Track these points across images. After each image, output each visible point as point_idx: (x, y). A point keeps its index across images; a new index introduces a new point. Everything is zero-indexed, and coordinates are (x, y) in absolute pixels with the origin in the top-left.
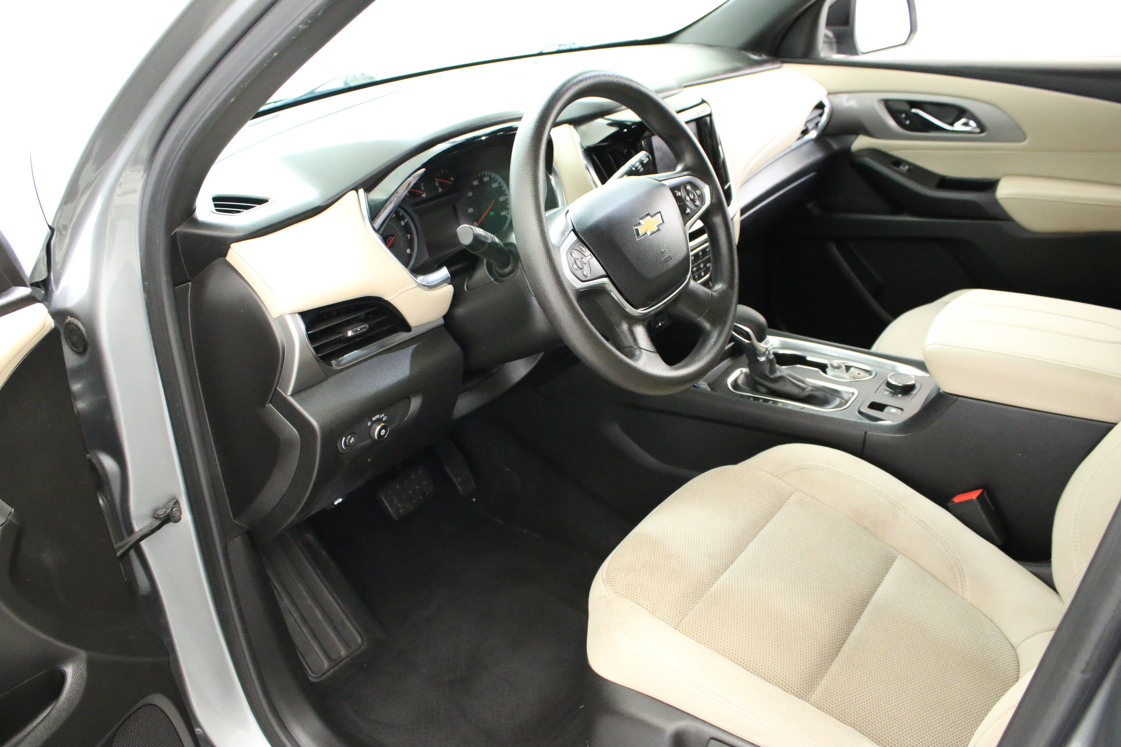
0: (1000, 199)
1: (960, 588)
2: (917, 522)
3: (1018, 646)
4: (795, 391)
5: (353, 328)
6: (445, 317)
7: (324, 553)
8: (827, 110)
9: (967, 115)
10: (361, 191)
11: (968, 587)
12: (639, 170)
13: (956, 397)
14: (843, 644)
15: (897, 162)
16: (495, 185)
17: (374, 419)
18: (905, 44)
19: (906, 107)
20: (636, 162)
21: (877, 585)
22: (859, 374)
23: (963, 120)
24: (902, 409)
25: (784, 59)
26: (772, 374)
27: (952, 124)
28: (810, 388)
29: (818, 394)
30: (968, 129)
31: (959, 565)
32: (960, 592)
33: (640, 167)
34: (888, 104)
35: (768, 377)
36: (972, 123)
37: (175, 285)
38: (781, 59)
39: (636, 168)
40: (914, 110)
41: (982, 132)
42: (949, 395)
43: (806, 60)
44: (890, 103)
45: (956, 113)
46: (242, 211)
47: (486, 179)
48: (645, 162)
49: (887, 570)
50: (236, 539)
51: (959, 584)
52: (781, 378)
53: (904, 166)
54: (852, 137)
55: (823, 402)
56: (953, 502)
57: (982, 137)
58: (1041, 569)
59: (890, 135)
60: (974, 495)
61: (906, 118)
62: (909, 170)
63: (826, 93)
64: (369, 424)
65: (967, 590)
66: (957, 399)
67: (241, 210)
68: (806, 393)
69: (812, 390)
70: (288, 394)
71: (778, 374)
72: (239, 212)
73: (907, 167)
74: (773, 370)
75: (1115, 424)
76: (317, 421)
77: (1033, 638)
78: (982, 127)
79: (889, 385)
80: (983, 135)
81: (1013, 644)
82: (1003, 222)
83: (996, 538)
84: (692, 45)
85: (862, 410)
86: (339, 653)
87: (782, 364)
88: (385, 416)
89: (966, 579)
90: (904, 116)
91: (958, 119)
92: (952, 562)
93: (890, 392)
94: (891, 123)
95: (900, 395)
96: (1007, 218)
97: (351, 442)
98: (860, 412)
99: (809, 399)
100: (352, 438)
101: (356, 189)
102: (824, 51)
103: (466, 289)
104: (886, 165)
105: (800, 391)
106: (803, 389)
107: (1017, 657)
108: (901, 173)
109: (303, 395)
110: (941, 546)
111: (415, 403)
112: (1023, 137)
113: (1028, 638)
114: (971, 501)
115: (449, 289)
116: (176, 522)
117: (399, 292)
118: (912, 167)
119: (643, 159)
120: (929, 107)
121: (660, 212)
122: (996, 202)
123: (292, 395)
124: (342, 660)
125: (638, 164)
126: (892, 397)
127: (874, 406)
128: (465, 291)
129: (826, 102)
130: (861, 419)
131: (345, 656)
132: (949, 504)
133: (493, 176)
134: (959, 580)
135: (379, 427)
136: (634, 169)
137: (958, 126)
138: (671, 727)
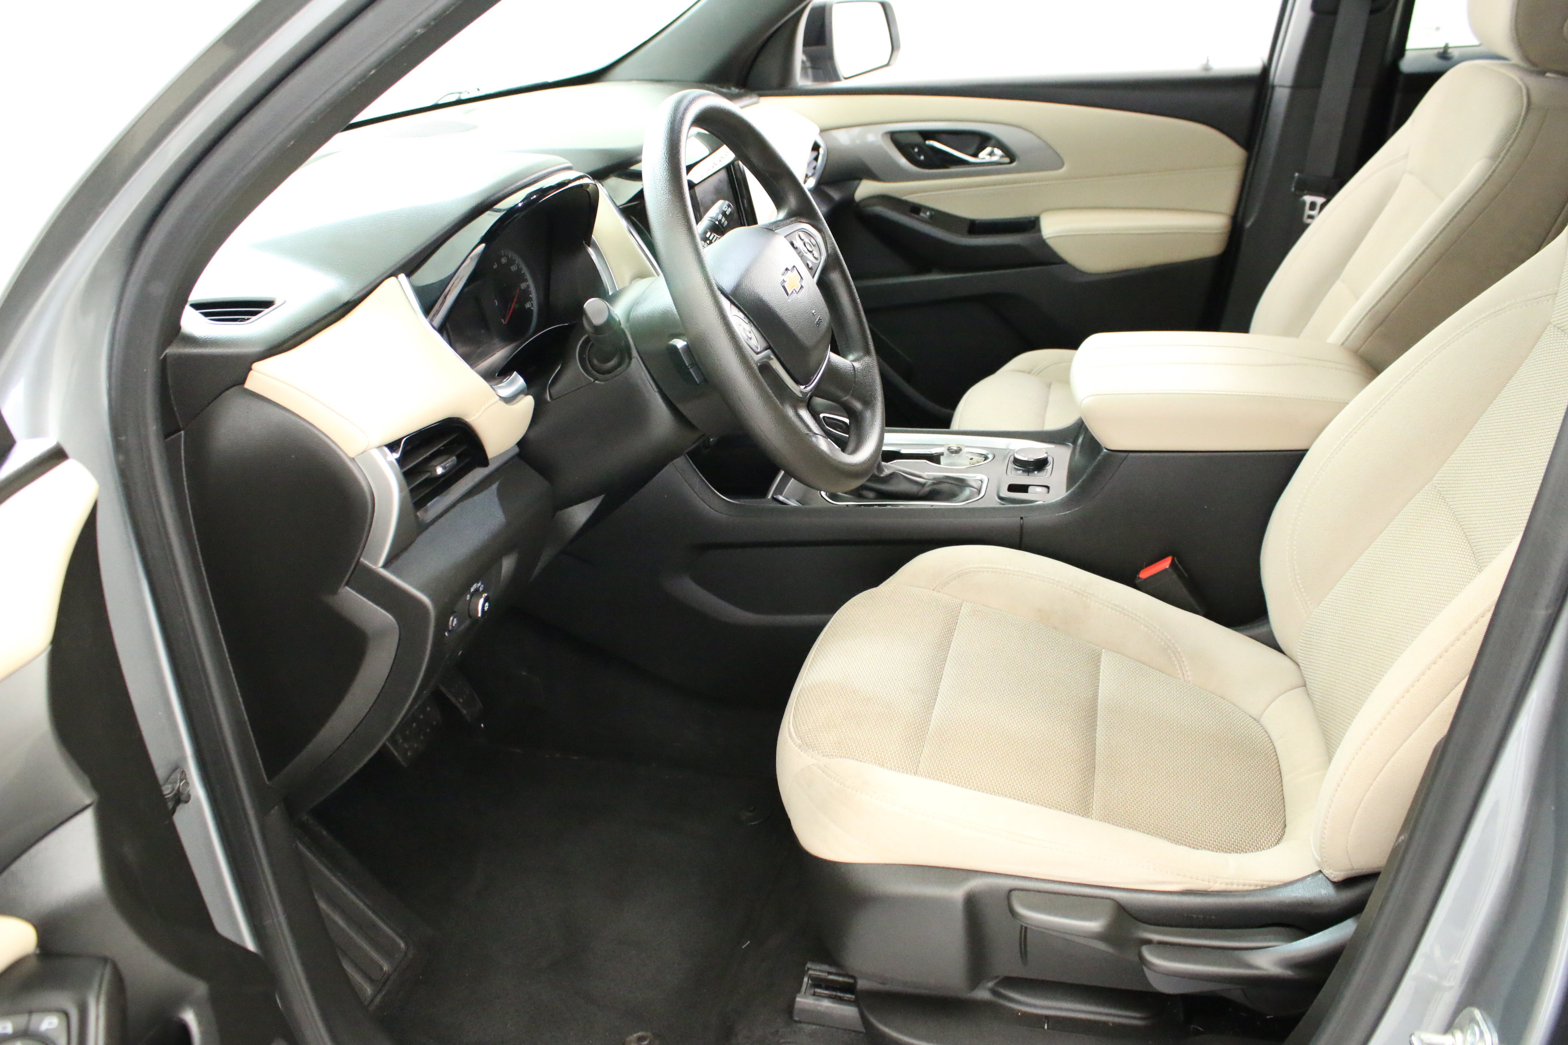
0: (1048, 238)
1: (1179, 671)
2: (1111, 608)
3: (1261, 717)
4: (914, 489)
5: (442, 463)
6: (520, 444)
7: (324, 833)
8: (821, 151)
9: (993, 142)
10: (402, 277)
11: (1187, 668)
12: (723, 223)
13: (1126, 454)
14: (1094, 755)
15: (915, 209)
16: (514, 268)
17: (472, 590)
18: (887, 65)
19: (918, 139)
20: (718, 215)
21: (1097, 687)
22: (971, 459)
23: (988, 150)
24: (1048, 487)
25: (761, 92)
26: (882, 473)
27: (975, 155)
28: (930, 482)
29: (944, 487)
30: (995, 159)
31: (1171, 645)
32: (1181, 676)
33: (723, 220)
34: (895, 138)
35: (877, 476)
36: (998, 152)
37: (166, 436)
38: (758, 92)
39: (720, 221)
40: (928, 142)
41: (1011, 162)
42: (1117, 453)
43: (781, 91)
44: (898, 137)
45: (976, 142)
46: (248, 319)
47: (504, 260)
48: (728, 213)
49: (1098, 667)
50: (273, 812)
51: (1177, 667)
52: (892, 475)
53: (925, 213)
54: (856, 182)
55: (951, 496)
56: (1140, 578)
57: (1014, 167)
58: (1261, 630)
59: (900, 175)
60: (1166, 564)
61: (919, 154)
62: (931, 217)
63: (818, 131)
64: (468, 597)
65: (1187, 672)
66: (1127, 456)
67: (246, 317)
68: (927, 489)
69: (934, 484)
70: (378, 566)
71: (887, 472)
72: (243, 320)
73: (928, 213)
74: (880, 469)
75: (1307, 450)
76: (429, 596)
77: (1274, 703)
78: (1010, 155)
79: (1016, 461)
80: (1014, 164)
81: (1254, 717)
82: (1053, 266)
83: (1197, 607)
84: (635, 82)
85: (1002, 495)
86: (382, 969)
87: (887, 461)
88: (482, 584)
89: (1184, 659)
90: (916, 150)
91: (981, 148)
92: (1163, 643)
93: (1024, 471)
94: (903, 161)
95: (1036, 472)
96: (1061, 262)
97: (454, 625)
98: (1001, 498)
99: (932, 495)
100: (455, 619)
101: (394, 274)
102: (800, 80)
103: (549, 399)
104: (904, 213)
105: (920, 487)
106: (923, 485)
107: (1263, 729)
108: (923, 221)
109: (398, 563)
110: (1146, 629)
111: (508, 564)
112: (1058, 163)
113: (1269, 705)
114: (1166, 570)
115: (528, 402)
116: (187, 802)
117: (483, 408)
118: (933, 213)
119: (724, 209)
120: (944, 137)
121: (794, 267)
122: (1043, 244)
123: (385, 566)
124: (388, 979)
125: (720, 217)
126: (1028, 475)
127: (1012, 488)
128: (548, 402)
129: (821, 142)
130: (1003, 504)
131: (390, 972)
132: (1137, 582)
133: (510, 256)
134: (1176, 663)
135: (481, 601)
136: (717, 223)
137: (984, 155)
138: (958, 893)
